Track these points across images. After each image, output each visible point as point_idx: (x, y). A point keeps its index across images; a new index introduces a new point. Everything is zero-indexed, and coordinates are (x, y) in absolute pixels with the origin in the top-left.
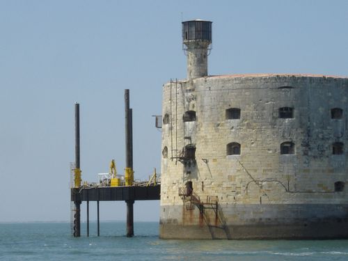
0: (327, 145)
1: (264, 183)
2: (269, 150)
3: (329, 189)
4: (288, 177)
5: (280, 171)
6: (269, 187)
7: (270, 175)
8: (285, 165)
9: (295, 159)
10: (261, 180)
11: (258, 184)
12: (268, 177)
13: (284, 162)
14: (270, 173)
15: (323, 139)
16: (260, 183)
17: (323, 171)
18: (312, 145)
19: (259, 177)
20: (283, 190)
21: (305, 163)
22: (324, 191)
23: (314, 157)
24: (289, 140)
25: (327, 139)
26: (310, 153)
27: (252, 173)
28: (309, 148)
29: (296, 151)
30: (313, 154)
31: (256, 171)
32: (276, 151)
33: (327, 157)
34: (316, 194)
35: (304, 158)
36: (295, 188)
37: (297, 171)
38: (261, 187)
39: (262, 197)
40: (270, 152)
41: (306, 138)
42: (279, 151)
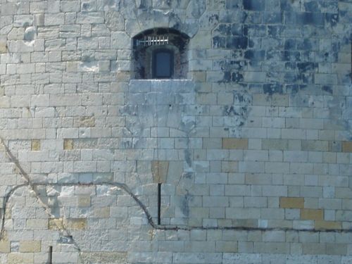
0: (324, 44)
1: (66, 192)
2: (87, 60)
3: (329, 215)
4: (159, 169)
5: (128, 146)
6: (83, 208)
7: (88, 158)
8: (150, 120)
9: (189, 98)
10: (54, 177)
11: (41, 195)
12: (82, 166)
13: (146, 108)
14: (86, 152)
15: (308, 18)
16: (51, 191)
17: (306, 146)
18: (259, 41)
19: (47, 167)
20: (138, 219)
21: (229, 111)
22: (307, 225)
23: (268, 89)
24: (166, 23)
25: (329, 17)
26: (249, 75)
27: (23, 153)
28: (249, 55)
29: (192, 65)
30: (263, 78)
31: (36, 143)
32: (112, 63)
33: (327, 88)
34: (270, 236)
35: (226, 94)
36: (186, 210)
37: (196, 143)
38: (55, 208)
39: (56, 246)
40: (94, 69)
41: (237, 14)
42: (125, 64)
